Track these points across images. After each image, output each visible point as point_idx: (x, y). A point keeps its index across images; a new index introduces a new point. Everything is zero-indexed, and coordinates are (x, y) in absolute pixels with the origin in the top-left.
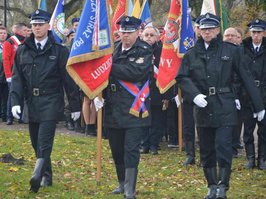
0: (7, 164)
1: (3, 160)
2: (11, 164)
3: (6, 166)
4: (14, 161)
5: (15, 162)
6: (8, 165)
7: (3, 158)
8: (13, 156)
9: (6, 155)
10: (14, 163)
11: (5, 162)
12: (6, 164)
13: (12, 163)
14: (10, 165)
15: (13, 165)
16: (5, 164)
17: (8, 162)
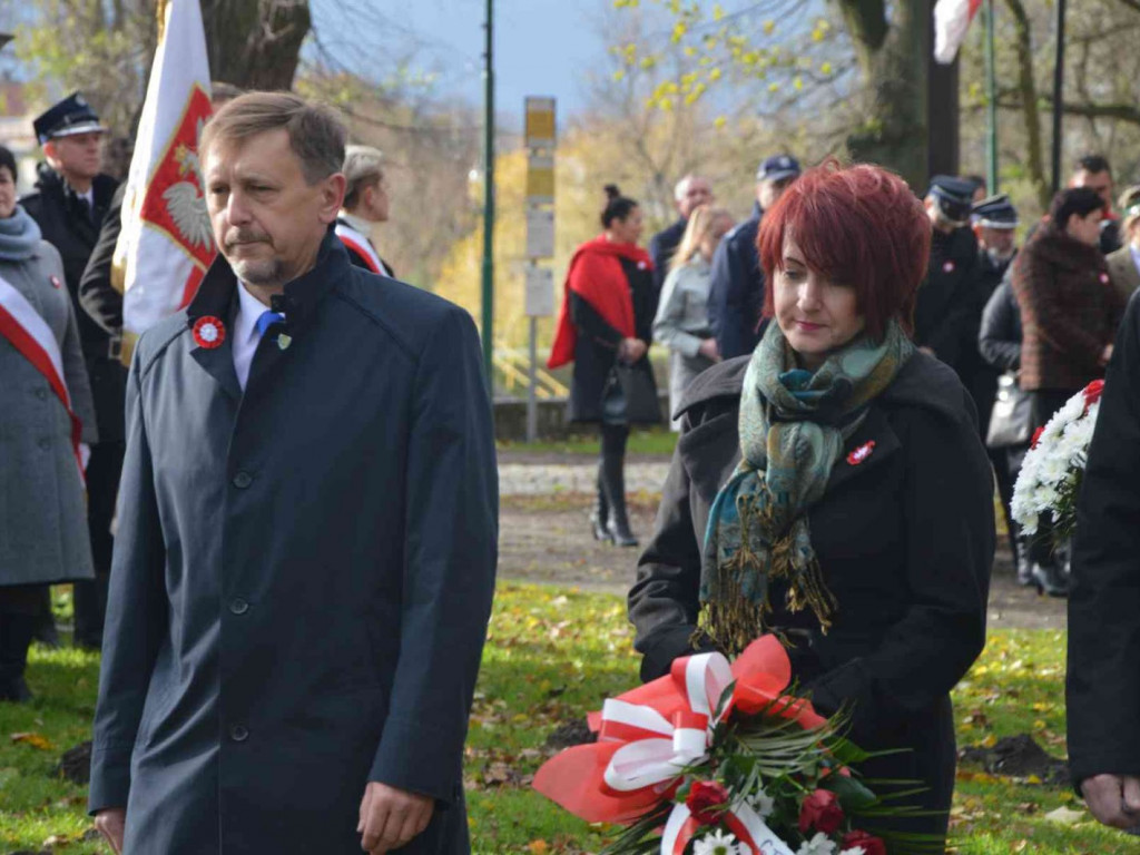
0: (1016, 780)
1: (998, 763)
2: (1033, 779)
3: (1011, 791)
4: (1047, 769)
5: (1051, 775)
6: (1020, 784)
7: (998, 752)
8: (1045, 748)
9: (1014, 740)
10: (1045, 775)
11: (1007, 771)
12: (1011, 781)
13: (1039, 777)
14: (1028, 785)
15: (1043, 787)
16: (1005, 780)
17: (1022, 773)
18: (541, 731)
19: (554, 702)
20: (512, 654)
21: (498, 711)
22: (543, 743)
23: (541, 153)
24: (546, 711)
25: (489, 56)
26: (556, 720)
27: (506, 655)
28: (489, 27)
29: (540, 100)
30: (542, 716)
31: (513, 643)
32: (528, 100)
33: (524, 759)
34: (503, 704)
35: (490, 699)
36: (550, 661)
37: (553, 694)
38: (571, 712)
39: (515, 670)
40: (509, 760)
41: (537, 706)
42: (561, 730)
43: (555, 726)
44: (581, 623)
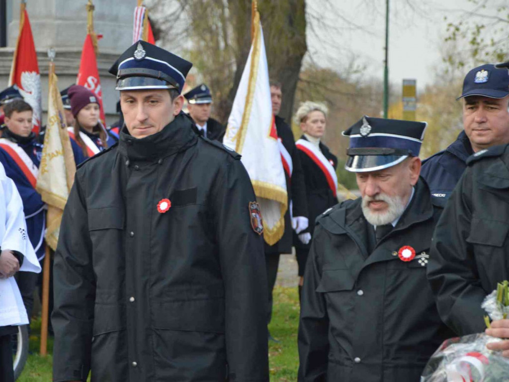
23: (411, 104)
25: (386, 61)
28: (386, 49)
29: (409, 81)
32: (404, 81)
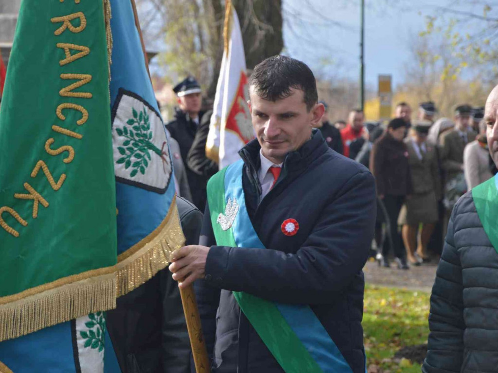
18: (392, 351)
19: (397, 338)
20: (377, 318)
21: (372, 342)
22: (393, 356)
23: (386, 98)
24: (394, 342)
25: (362, 57)
26: (398, 346)
27: (374, 318)
28: (362, 45)
29: (385, 76)
30: (392, 345)
31: (377, 313)
32: (380, 77)
33: (384, 363)
34: (373, 339)
35: (368, 337)
36: (395, 320)
37: (397, 335)
38: (405, 343)
39: (380, 325)
40: (377, 363)
41: (390, 340)
42: (401, 350)
43: (398, 349)
44: (408, 304)
